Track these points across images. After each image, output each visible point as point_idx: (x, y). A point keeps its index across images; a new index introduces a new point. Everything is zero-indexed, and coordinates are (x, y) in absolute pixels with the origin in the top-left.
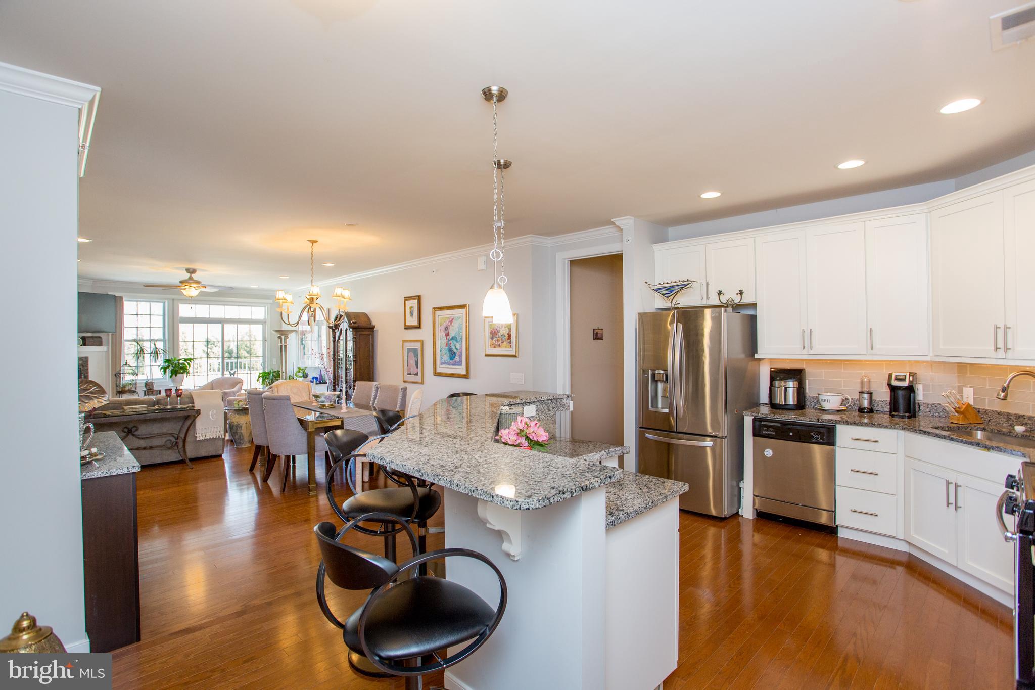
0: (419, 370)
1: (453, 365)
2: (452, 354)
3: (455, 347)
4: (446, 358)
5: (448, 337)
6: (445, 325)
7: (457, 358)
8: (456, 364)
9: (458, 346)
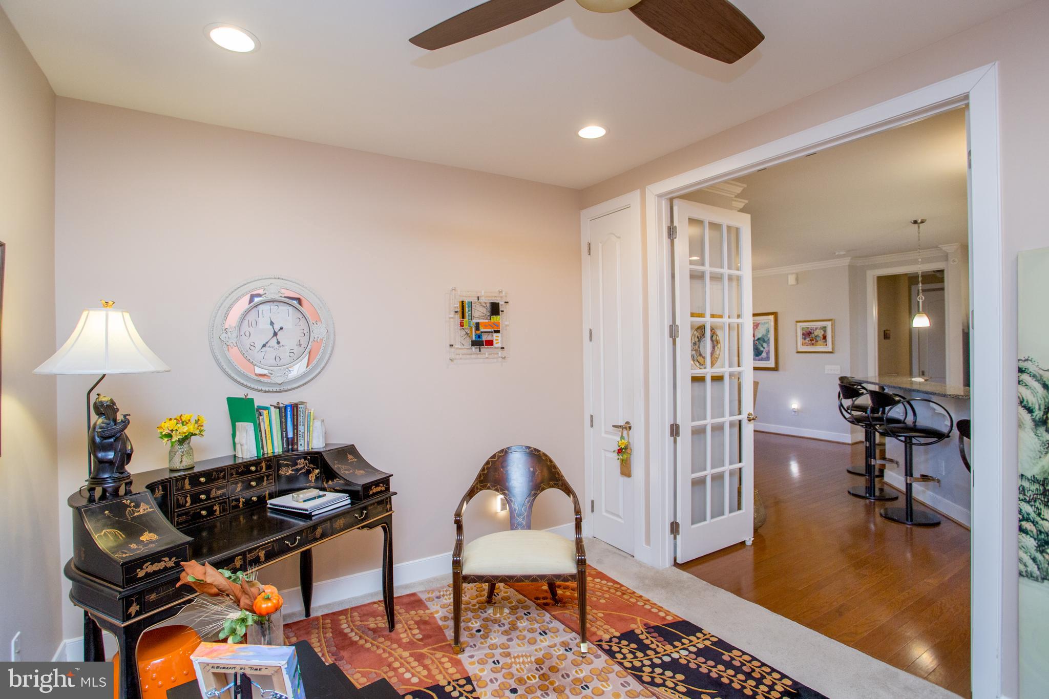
1: (759, 360)
2: (759, 352)
3: (762, 346)
7: (764, 355)
8: (762, 360)
9: (765, 345)
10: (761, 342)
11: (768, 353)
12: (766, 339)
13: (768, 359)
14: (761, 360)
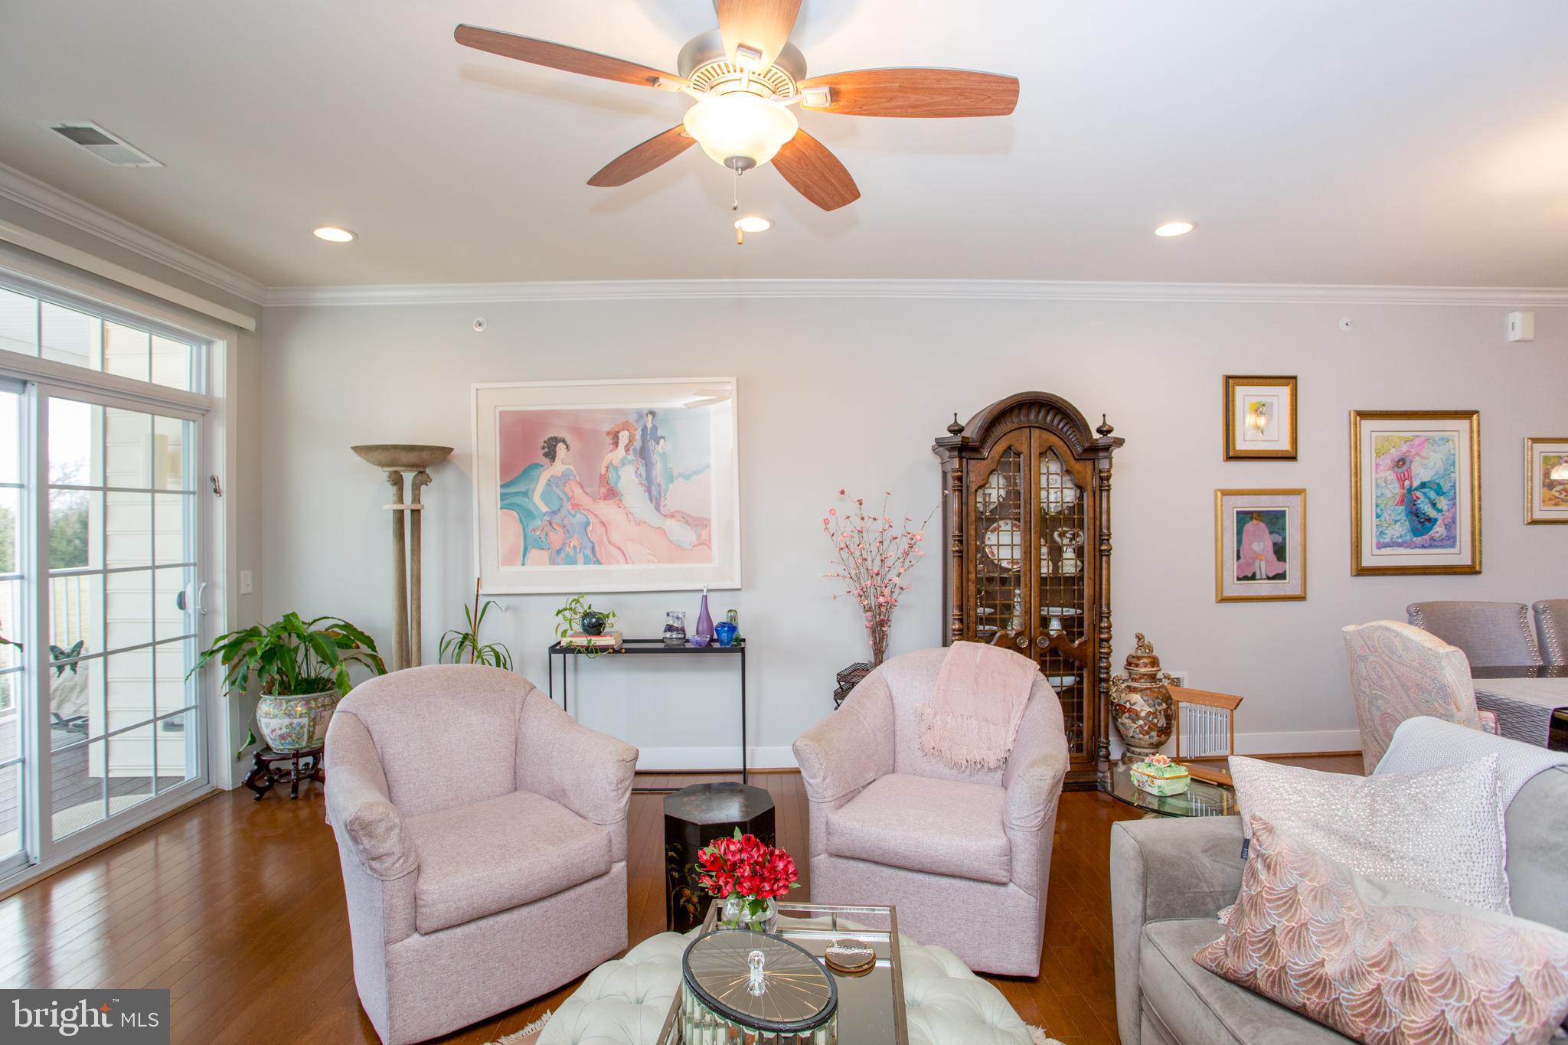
0: (1292, 566)
1: (1423, 547)
2: (1421, 523)
3: (1434, 505)
4: (1400, 529)
5: (1407, 483)
6: (1395, 454)
7: (1439, 530)
8: (1433, 544)
9: (1443, 503)
10: (1432, 494)
11: (1451, 525)
12: (1446, 487)
13: (1450, 540)
14: (1431, 546)
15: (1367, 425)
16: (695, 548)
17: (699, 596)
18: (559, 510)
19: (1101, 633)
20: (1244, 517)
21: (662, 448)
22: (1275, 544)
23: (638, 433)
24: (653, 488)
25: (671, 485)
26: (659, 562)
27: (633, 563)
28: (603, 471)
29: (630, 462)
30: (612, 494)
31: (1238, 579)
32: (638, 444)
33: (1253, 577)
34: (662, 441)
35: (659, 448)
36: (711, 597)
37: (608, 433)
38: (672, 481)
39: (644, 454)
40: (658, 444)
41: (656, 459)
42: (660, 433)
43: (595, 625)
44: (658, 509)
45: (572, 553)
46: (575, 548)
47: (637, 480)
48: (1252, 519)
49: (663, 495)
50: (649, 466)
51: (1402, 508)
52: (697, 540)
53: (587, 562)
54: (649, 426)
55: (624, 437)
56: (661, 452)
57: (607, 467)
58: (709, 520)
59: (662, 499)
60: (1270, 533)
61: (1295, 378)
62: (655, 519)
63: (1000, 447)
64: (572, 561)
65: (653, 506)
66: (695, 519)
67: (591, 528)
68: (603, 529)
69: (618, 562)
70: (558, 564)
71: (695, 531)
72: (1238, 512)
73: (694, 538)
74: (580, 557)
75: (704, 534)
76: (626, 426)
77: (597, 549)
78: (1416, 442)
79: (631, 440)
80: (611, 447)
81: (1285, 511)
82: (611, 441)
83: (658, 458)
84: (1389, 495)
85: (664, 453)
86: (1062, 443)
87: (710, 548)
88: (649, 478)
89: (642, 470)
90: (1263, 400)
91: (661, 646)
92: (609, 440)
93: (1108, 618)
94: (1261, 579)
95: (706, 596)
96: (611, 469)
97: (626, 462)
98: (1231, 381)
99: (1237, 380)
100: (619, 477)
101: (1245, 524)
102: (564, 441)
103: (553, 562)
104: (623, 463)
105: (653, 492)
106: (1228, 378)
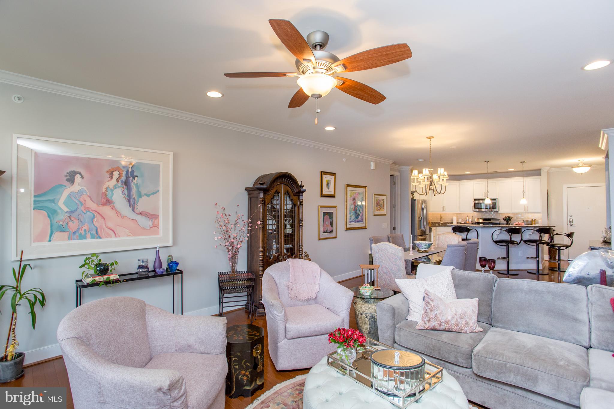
15: (349, 188)
16: (151, 228)
17: (155, 250)
18: (76, 210)
19: (300, 252)
20: (325, 214)
21: (136, 181)
22: (331, 222)
23: (124, 173)
24: (131, 200)
25: (140, 199)
26: (133, 236)
27: (119, 236)
28: (104, 191)
29: (119, 187)
30: (108, 202)
31: (323, 233)
32: (124, 178)
33: (326, 232)
34: (136, 178)
35: (135, 181)
36: (161, 251)
37: (107, 172)
38: (141, 197)
39: (126, 183)
40: (134, 179)
41: (133, 187)
42: (135, 174)
43: (103, 269)
44: (133, 210)
45: (83, 233)
46: (85, 230)
47: (123, 196)
48: (326, 215)
49: (136, 204)
50: (129, 189)
51: (354, 211)
52: (152, 224)
53: (93, 237)
54: (130, 170)
55: (116, 174)
56: (136, 183)
57: (106, 189)
58: (158, 216)
59: (136, 205)
60: (330, 219)
61: (335, 174)
62: (133, 216)
63: (274, 190)
64: (84, 237)
65: (131, 209)
66: (152, 215)
67: (95, 220)
68: (103, 220)
69: (111, 237)
70: (74, 240)
71: (152, 221)
72: (323, 212)
73: (151, 224)
74: (88, 235)
75: (156, 221)
76: (117, 169)
77: (99, 230)
78: (357, 194)
79: (120, 176)
80: (109, 179)
81: (333, 212)
82: (109, 176)
83: (134, 186)
84: (352, 208)
85: (137, 184)
86: (290, 189)
87: (158, 228)
88: (129, 195)
89: (126, 191)
90: (329, 179)
91: (135, 276)
92: (108, 175)
93: (302, 247)
94: (328, 233)
95: (158, 250)
96: (108, 190)
97: (117, 186)
98: (323, 173)
99: (324, 173)
100: (113, 194)
101: (324, 216)
102: (80, 174)
103: (70, 238)
104: (115, 187)
105: (131, 202)
106: (322, 172)
